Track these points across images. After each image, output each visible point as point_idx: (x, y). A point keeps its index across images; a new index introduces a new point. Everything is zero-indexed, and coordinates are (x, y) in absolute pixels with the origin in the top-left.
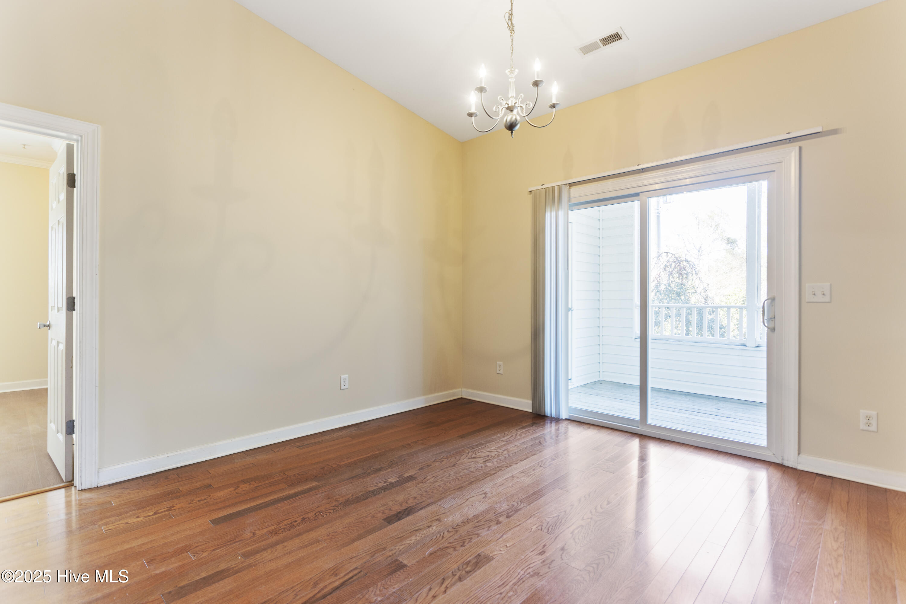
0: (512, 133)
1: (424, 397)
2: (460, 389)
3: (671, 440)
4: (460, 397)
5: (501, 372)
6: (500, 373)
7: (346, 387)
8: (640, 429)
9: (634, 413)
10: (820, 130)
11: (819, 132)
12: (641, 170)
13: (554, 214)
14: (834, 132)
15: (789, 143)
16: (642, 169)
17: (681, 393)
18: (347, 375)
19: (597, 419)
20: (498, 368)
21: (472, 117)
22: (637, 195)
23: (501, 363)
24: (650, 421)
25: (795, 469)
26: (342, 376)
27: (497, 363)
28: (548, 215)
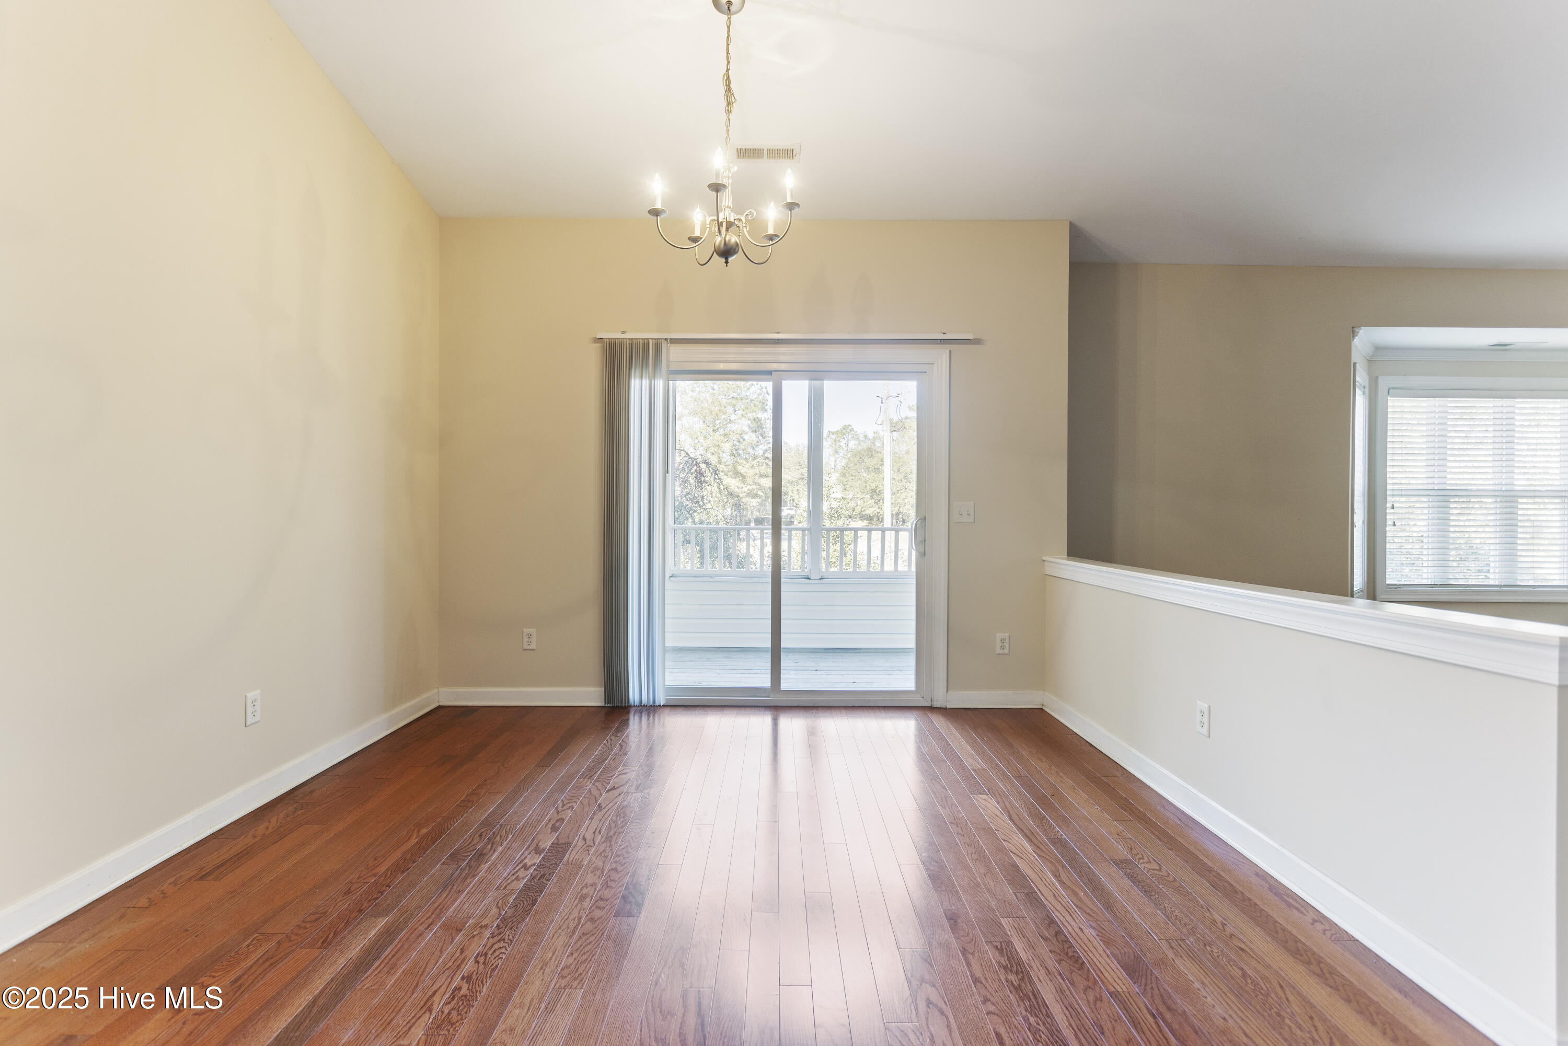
0: (727, 262)
1: (384, 716)
2: (436, 691)
3: (813, 705)
4: (437, 705)
5: (533, 646)
6: (530, 648)
7: (258, 718)
8: (774, 699)
9: (765, 681)
10: (970, 337)
11: (969, 340)
12: (776, 340)
13: (646, 382)
14: (977, 342)
15: (940, 344)
16: (778, 340)
17: (735, 649)
18: (258, 692)
19: (710, 697)
20: (526, 639)
21: (657, 216)
22: (769, 373)
23: (533, 631)
24: (784, 686)
25: (946, 709)
26: (249, 695)
27: (523, 631)
28: (635, 383)
